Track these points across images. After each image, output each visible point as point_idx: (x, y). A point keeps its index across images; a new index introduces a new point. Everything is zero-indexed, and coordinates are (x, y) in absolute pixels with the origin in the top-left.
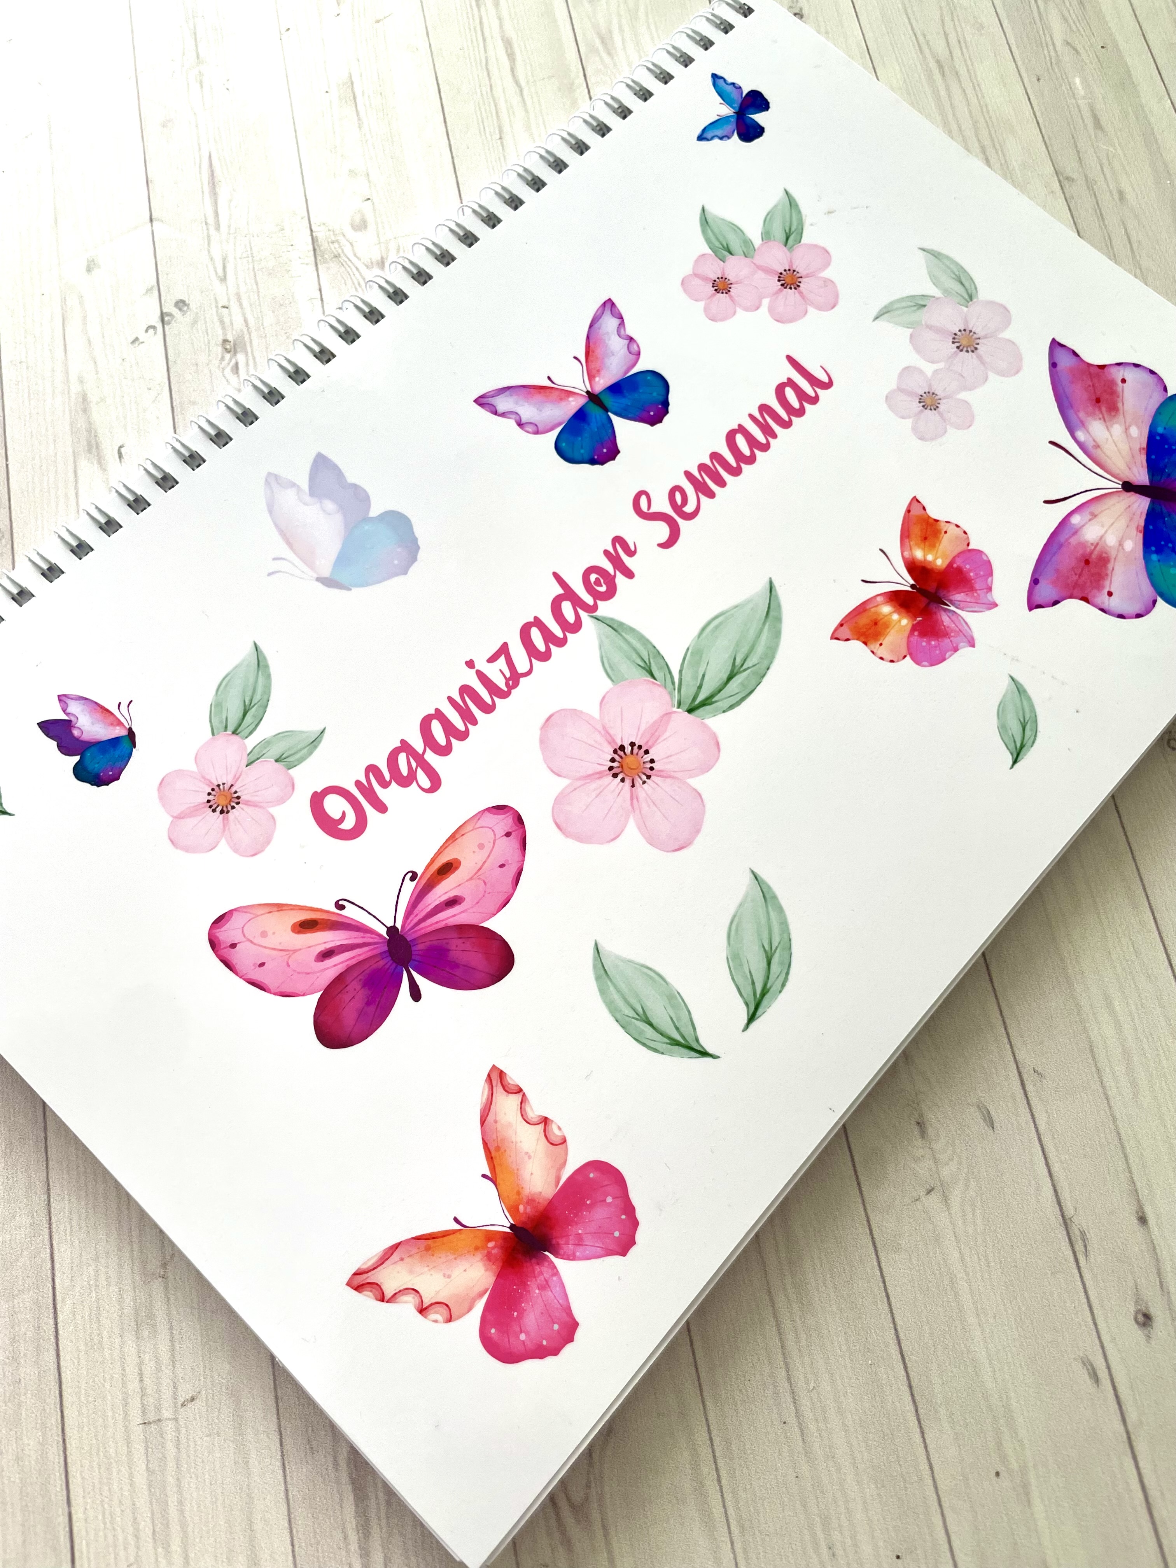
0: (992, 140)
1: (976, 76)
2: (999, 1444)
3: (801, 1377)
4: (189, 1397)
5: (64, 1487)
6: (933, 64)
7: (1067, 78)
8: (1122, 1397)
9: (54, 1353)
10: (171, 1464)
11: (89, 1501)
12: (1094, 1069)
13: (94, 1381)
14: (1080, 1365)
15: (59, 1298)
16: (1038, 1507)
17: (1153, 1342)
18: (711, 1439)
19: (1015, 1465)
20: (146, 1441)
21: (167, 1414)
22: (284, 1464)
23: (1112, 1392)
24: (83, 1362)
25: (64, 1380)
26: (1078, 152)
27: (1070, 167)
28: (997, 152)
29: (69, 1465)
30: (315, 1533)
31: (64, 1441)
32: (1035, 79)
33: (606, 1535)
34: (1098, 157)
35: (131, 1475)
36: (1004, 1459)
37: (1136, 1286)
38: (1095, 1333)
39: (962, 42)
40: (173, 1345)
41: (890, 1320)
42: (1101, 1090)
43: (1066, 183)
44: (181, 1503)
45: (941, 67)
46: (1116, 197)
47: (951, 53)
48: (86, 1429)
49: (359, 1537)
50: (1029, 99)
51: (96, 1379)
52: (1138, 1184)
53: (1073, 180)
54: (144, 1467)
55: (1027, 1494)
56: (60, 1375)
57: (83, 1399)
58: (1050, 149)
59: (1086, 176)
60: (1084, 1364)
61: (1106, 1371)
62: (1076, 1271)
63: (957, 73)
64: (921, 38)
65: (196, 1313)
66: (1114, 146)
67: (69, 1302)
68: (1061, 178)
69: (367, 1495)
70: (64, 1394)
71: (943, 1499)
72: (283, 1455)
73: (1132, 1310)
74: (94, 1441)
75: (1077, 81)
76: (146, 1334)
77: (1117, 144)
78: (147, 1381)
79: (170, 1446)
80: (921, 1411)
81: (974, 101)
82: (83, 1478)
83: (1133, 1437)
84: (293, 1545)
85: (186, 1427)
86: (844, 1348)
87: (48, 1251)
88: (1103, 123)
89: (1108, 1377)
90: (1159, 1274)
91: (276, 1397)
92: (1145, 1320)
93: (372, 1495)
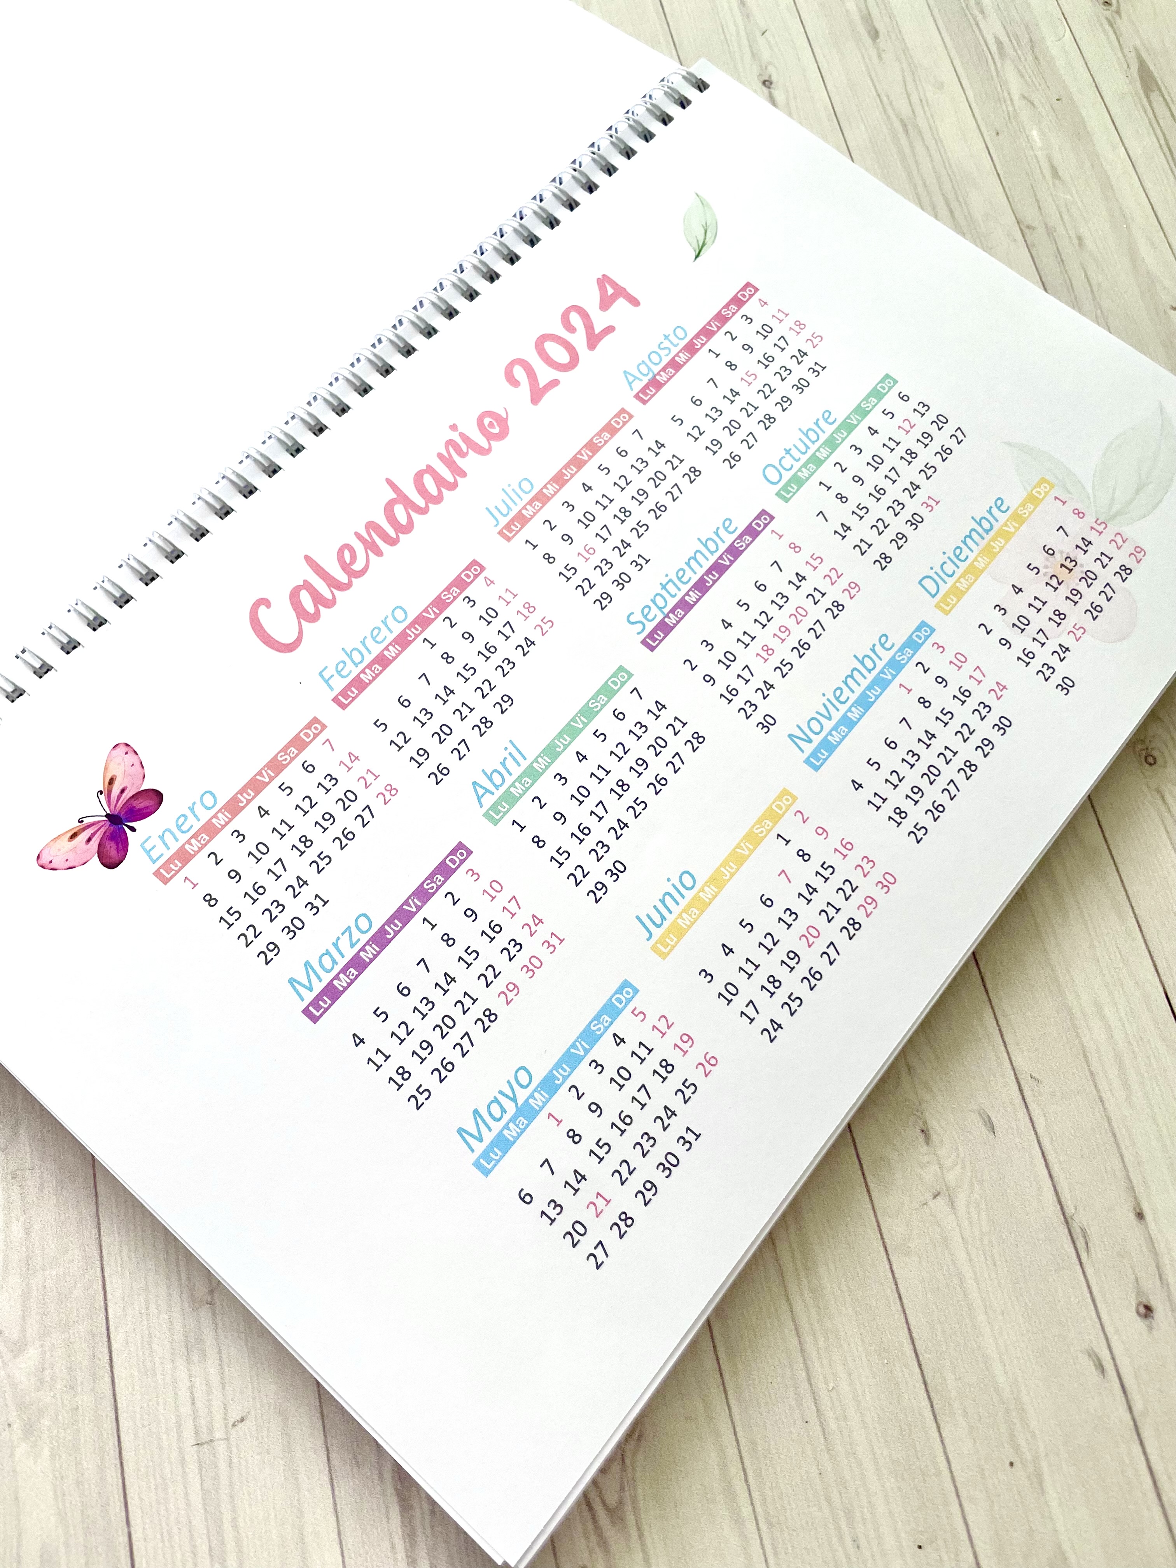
0: (956, 194)
1: (938, 134)
2: (1012, 1435)
3: (821, 1378)
4: (238, 1418)
5: (123, 1508)
6: (897, 124)
7: (1025, 131)
8: (1126, 1385)
9: (109, 1380)
10: (224, 1481)
11: (147, 1521)
12: (1088, 1073)
13: (148, 1405)
14: (1087, 1357)
15: (112, 1328)
16: (1052, 1495)
17: (1155, 1332)
18: (737, 1441)
19: (1028, 1456)
20: (200, 1462)
21: (219, 1434)
22: (331, 1479)
23: (1118, 1382)
24: (137, 1388)
25: (119, 1405)
26: (1037, 201)
27: (1030, 215)
28: (960, 205)
29: (127, 1487)
30: (364, 1543)
31: (122, 1464)
32: (994, 134)
33: (641, 1536)
34: (1057, 206)
35: (187, 1494)
36: (1017, 1448)
37: (1137, 1279)
38: (1099, 1326)
39: (924, 101)
40: (222, 1368)
41: (903, 1320)
42: (1095, 1093)
43: (1026, 231)
44: (234, 1519)
45: (904, 126)
46: (1076, 242)
47: (913, 112)
48: (142, 1451)
49: (405, 1546)
50: (989, 153)
51: (151, 1403)
52: (1134, 1181)
53: (1033, 229)
54: (198, 1485)
55: (1041, 1483)
56: (115, 1401)
57: (138, 1424)
58: (1011, 200)
59: (1045, 224)
60: (1090, 1356)
61: (1111, 1361)
62: (1079, 1267)
63: (920, 132)
64: (885, 99)
65: (243, 1336)
66: (1072, 195)
67: (121, 1330)
68: (1022, 227)
69: (412, 1506)
70: (120, 1418)
71: (960, 1490)
72: (330, 1470)
73: (1134, 1303)
74: (151, 1464)
75: (1035, 133)
76: (195, 1358)
77: (1074, 192)
78: (199, 1404)
79: (223, 1466)
80: (936, 1407)
81: (936, 156)
82: (141, 1499)
83: (1139, 1424)
84: (343, 1556)
85: (237, 1447)
86: (860, 1349)
87: (100, 1283)
88: (1060, 173)
89: (1113, 1368)
90: (1158, 1267)
91: (322, 1415)
92: (1147, 1311)
93: (416, 1505)
